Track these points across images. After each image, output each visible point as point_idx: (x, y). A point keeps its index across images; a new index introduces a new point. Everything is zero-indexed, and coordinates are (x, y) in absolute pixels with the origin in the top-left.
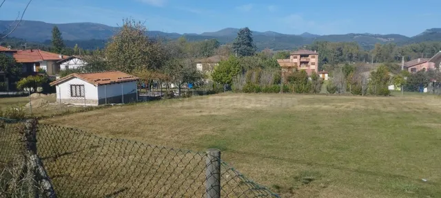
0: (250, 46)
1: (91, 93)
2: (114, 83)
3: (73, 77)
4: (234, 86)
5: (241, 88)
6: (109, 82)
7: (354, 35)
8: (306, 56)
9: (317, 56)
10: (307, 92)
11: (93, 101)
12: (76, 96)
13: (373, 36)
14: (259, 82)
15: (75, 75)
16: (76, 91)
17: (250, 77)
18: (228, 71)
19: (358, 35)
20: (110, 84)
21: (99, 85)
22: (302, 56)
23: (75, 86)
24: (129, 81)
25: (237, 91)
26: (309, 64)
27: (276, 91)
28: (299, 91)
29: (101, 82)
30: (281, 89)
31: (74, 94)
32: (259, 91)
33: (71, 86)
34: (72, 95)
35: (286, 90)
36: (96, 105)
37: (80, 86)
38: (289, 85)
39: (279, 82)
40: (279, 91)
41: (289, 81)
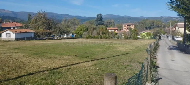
0: (101, 21)
1: (13, 36)
2: (23, 33)
3: (7, 31)
4: (83, 36)
5: (85, 37)
6: (20, 32)
7: (163, 17)
8: (130, 25)
9: (134, 26)
10: (109, 38)
11: (13, 39)
12: (8, 37)
13: (171, 17)
14: (92, 34)
15: (7, 29)
16: (8, 35)
18: (81, 30)
19: (165, 17)
20: (21, 33)
21: (15, 33)
22: (128, 25)
23: (8, 33)
24: (30, 32)
25: (84, 38)
26: (126, 29)
27: (98, 38)
28: (106, 38)
29: (16, 32)
30: (100, 37)
31: (7, 36)
32: (92, 38)
33: (7, 33)
34: (7, 37)
35: (101, 38)
36: (15, 40)
37: (9, 33)
39: (99, 35)
40: (99, 38)
41: (103, 34)
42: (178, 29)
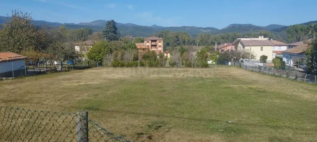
0: (116, 33)
2: (5, 61)
4: (104, 63)
5: (109, 64)
6: (1, 60)
7: (186, 27)
8: (155, 41)
9: (162, 41)
10: (156, 66)
13: (197, 28)
14: (122, 59)
17: (116, 56)
18: (99, 52)
19: (188, 27)
22: (152, 41)
24: (18, 60)
25: (107, 66)
26: (157, 46)
28: (151, 66)
32: (123, 66)
35: (142, 65)
38: (143, 61)
39: (137, 59)
40: (137, 66)
41: (144, 58)
42: (244, 47)
